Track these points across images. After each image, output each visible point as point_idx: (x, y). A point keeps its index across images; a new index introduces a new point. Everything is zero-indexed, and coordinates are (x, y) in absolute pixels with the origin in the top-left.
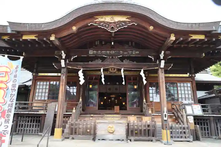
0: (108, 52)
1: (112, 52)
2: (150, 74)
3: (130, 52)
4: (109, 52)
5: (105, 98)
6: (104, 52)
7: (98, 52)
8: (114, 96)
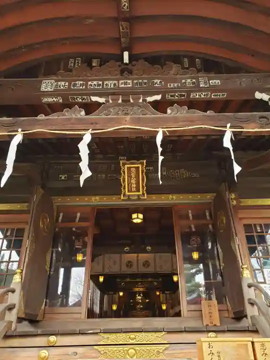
0: (110, 84)
1: (126, 83)
2: (242, 200)
3: (189, 81)
4: (115, 85)
5: (121, 294)
6: (95, 83)
7: (75, 85)
8: (141, 289)
